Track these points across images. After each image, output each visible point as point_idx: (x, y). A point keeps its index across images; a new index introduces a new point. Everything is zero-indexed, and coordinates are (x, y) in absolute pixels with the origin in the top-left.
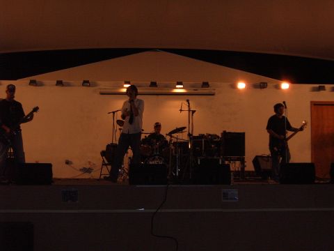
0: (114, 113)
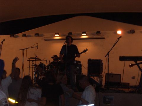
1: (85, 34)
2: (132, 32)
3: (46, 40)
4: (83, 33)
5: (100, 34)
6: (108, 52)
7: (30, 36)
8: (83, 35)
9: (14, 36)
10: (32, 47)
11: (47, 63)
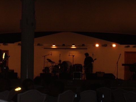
0: (44, 56)
1: (74, 46)
2: (105, 45)
3: (45, 48)
5: (84, 46)
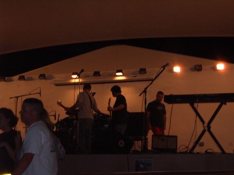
1: (121, 74)
2: (198, 68)
3: (57, 85)
4: (118, 71)
5: (146, 73)
6: (146, 89)
7: (31, 79)
8: (118, 76)
9: (4, 79)
10: (31, 94)
11: (55, 119)
